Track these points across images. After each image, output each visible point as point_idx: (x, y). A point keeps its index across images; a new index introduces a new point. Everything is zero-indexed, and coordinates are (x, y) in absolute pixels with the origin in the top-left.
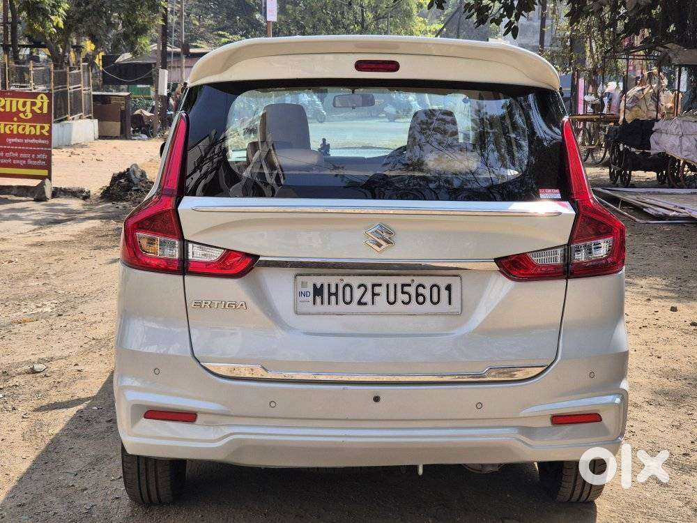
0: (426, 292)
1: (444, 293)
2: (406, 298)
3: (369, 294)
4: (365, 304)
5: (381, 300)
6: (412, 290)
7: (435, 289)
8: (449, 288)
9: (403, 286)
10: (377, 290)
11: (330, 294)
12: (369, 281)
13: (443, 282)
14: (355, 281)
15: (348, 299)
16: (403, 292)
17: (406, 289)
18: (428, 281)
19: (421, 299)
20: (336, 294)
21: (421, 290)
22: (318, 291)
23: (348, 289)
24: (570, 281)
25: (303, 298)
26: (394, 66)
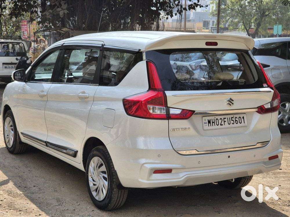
0: (237, 119)
1: (242, 119)
2: (233, 122)
3: (223, 121)
4: (222, 125)
5: (226, 123)
6: (234, 119)
7: (240, 118)
9: (232, 118)
10: (225, 120)
11: (213, 123)
12: (222, 117)
13: (241, 116)
14: (219, 117)
15: (218, 124)
16: (232, 120)
17: (232, 119)
18: (238, 116)
19: (237, 122)
20: (214, 122)
22: (209, 122)
23: (217, 120)
25: (205, 125)
26: (216, 44)
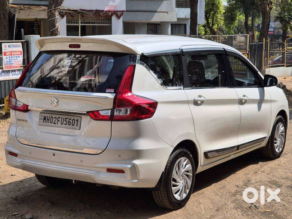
0: (71, 121)
1: (76, 122)
2: (65, 122)
3: (57, 120)
4: (55, 123)
5: (59, 123)
6: (67, 120)
7: (74, 120)
8: (77, 121)
9: (66, 119)
10: (59, 119)
11: (47, 120)
12: (57, 116)
13: (76, 118)
14: (54, 116)
15: (51, 122)
16: (65, 121)
18: (72, 118)
19: (69, 123)
20: (49, 120)
21: (70, 120)
22: (45, 118)
23: (52, 118)
24: (112, 122)
25: (41, 120)
26: (79, 46)
